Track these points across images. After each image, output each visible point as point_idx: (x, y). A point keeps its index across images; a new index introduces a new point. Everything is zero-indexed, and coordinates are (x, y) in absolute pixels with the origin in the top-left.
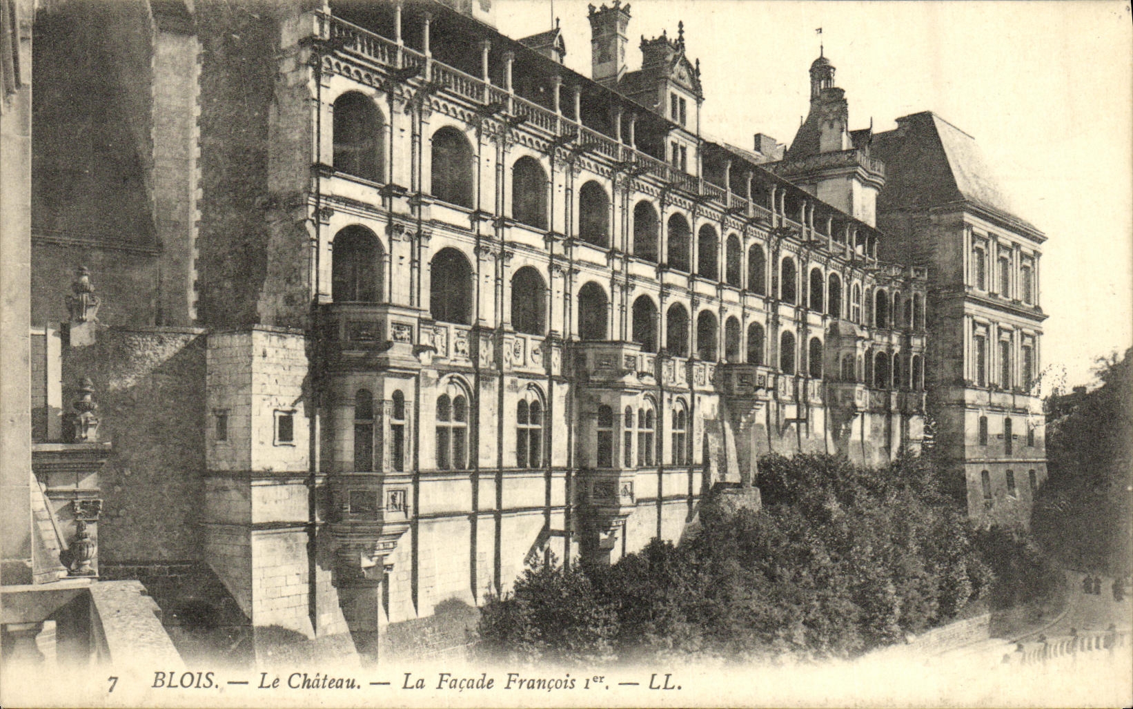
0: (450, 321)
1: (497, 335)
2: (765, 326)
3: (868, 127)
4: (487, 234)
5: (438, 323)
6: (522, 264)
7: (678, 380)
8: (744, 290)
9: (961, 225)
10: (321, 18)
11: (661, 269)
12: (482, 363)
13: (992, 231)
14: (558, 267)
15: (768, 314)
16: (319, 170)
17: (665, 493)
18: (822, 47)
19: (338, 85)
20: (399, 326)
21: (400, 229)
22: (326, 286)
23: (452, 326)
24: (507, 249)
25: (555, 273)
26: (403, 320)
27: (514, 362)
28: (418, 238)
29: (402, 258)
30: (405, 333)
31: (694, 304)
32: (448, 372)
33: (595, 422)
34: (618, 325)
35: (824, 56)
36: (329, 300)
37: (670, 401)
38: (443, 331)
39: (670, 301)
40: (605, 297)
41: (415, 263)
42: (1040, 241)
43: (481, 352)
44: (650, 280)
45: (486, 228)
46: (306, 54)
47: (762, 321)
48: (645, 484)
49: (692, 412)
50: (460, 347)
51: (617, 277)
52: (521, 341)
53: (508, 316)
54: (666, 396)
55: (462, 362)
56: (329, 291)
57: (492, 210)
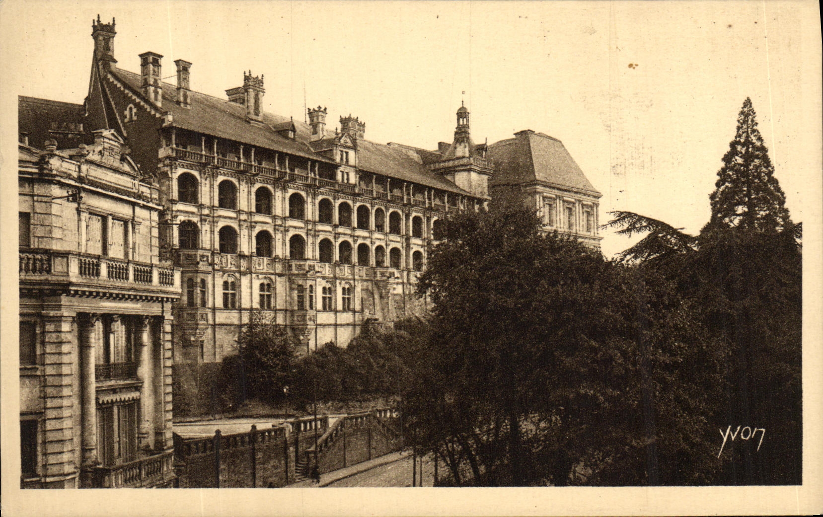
0: (228, 253)
1: (249, 258)
2: (401, 249)
3: (484, 143)
4: (243, 219)
5: (222, 254)
6: (261, 229)
7: (346, 274)
8: (386, 233)
9: (535, 193)
10: (172, 149)
11: (336, 226)
12: (242, 269)
13: (558, 194)
14: (278, 230)
15: (402, 243)
16: (173, 202)
17: (338, 323)
18: (463, 102)
19: (180, 171)
20: (202, 256)
21: (205, 221)
22: (176, 241)
23: (229, 256)
24: (253, 224)
25: (277, 232)
26: (205, 254)
27: (258, 268)
28: (214, 223)
29: (206, 231)
30: (205, 259)
31: (355, 241)
32: (228, 272)
33: (296, 292)
34: (312, 251)
35: (465, 106)
36: (177, 248)
37: (340, 283)
38: (225, 257)
39: (340, 240)
40: (304, 240)
41: (212, 232)
42: (598, 197)
43: (242, 264)
44: (330, 232)
45: (243, 217)
46: (167, 162)
47: (399, 246)
48: (325, 318)
49: (354, 289)
50: (233, 263)
51: (309, 232)
52: (261, 260)
53: (254, 250)
54: (338, 281)
55: (234, 268)
56: (178, 244)
57: (246, 209)
